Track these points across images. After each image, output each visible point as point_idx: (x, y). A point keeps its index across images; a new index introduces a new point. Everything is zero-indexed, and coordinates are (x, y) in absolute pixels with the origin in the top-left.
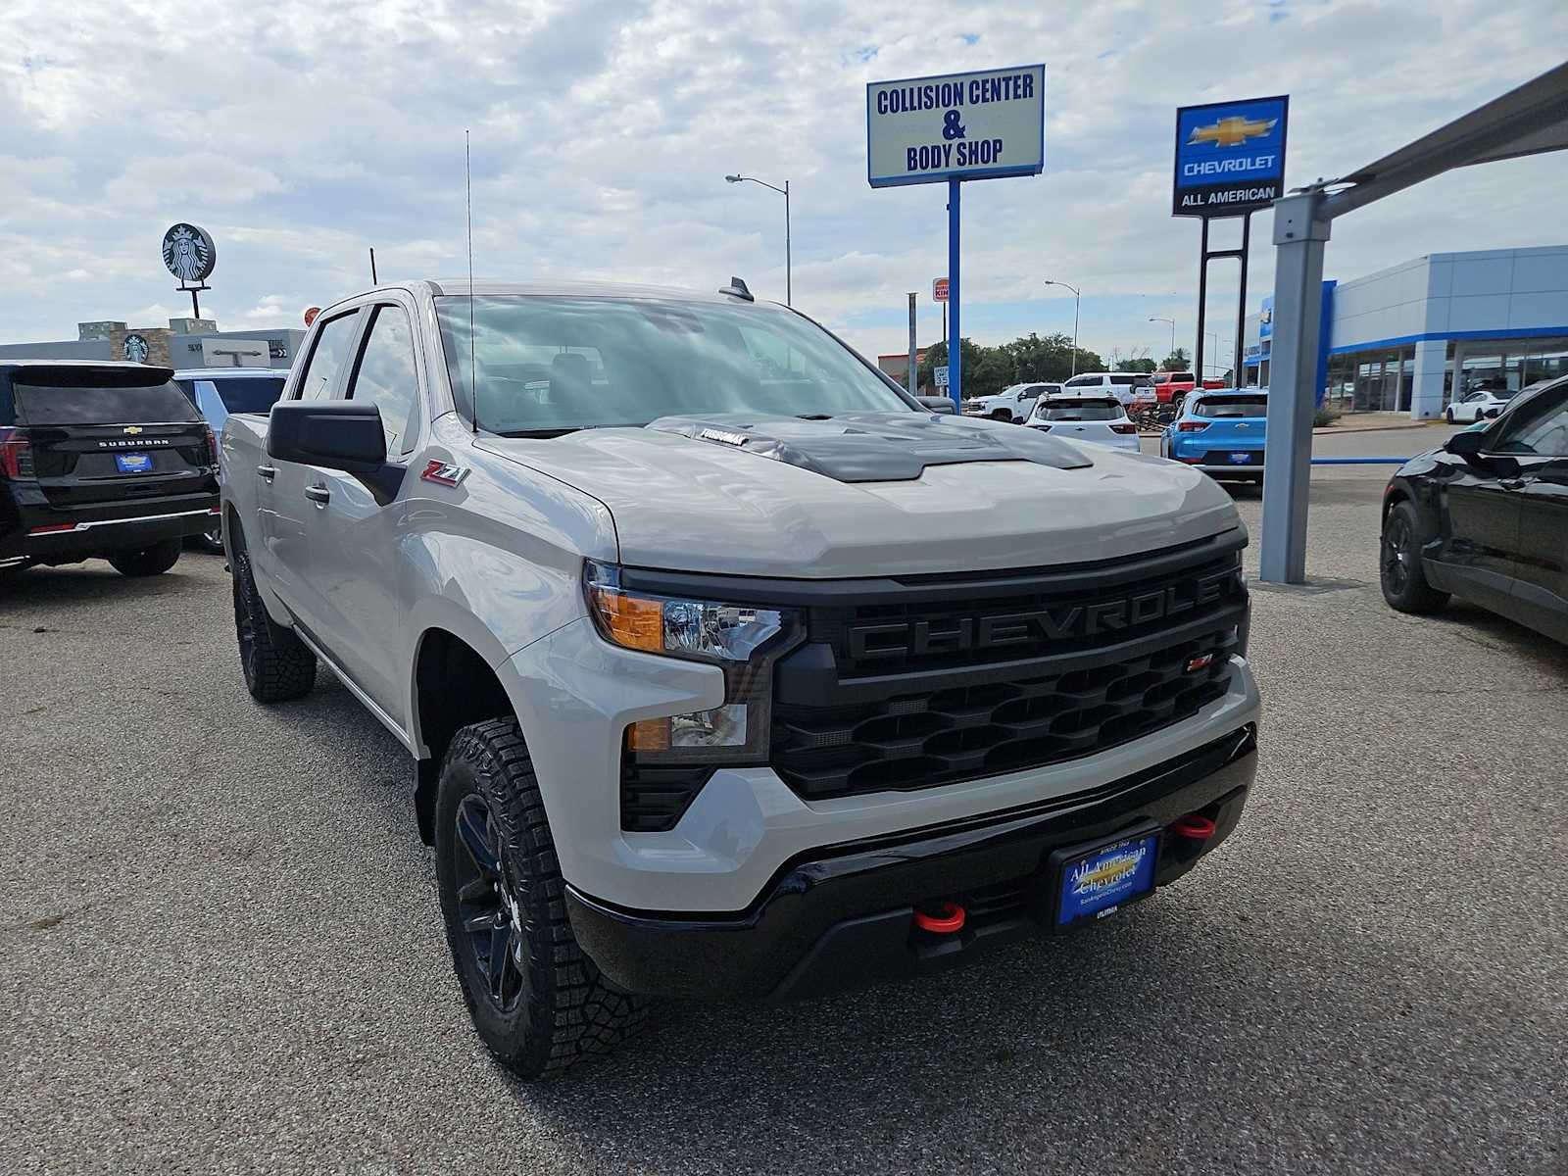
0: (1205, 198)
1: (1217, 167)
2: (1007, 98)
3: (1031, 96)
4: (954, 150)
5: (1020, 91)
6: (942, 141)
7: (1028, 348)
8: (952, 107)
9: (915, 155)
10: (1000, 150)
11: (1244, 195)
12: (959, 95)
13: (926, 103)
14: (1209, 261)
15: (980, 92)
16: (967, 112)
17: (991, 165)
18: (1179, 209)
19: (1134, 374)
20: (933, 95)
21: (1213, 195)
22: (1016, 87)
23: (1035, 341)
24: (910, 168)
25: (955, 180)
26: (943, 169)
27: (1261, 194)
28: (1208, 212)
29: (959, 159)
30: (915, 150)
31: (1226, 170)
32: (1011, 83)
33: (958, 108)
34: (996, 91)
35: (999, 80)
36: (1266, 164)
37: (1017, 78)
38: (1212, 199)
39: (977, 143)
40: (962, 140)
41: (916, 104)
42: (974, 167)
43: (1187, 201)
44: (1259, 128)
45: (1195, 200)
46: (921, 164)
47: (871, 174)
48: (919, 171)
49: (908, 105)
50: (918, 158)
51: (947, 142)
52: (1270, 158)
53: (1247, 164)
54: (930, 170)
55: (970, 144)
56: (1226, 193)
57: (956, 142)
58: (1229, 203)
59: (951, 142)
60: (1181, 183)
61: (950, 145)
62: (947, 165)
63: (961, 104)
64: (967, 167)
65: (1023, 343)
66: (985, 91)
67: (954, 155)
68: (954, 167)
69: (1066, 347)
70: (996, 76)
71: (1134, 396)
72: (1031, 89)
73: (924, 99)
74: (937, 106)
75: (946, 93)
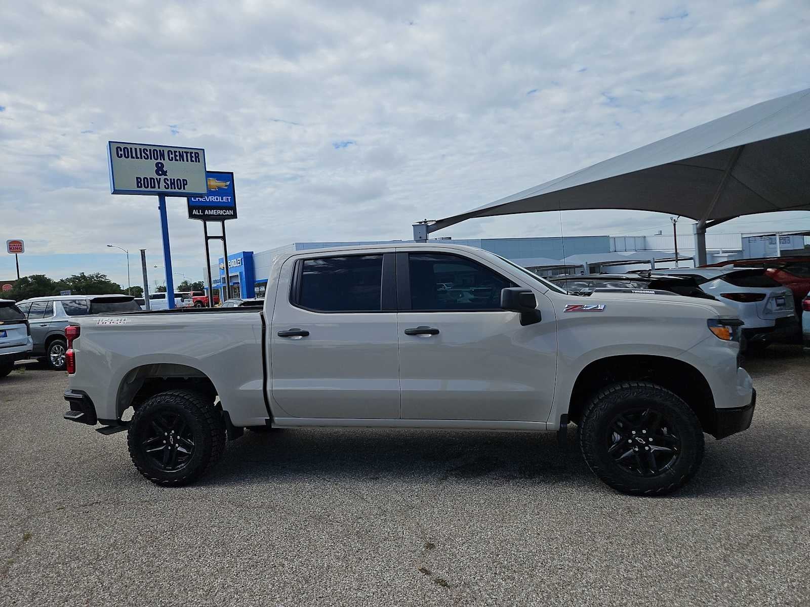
0: (203, 212)
1: (207, 199)
2: (187, 161)
3: (199, 162)
4: (162, 181)
5: (194, 159)
6: (155, 176)
7: (80, 281)
8: (159, 161)
9: (141, 180)
10: (186, 184)
11: (221, 212)
12: (162, 155)
13: (144, 156)
14: (209, 240)
15: (173, 156)
16: (167, 164)
17: (182, 190)
18: (191, 216)
19: (182, 293)
20: (148, 153)
21: (206, 211)
22: (192, 157)
23: (83, 277)
24: (138, 187)
25: (162, 196)
26: (157, 189)
27: (228, 213)
28: (205, 218)
29: (165, 186)
30: (140, 179)
31: (211, 200)
32: (189, 155)
33: (162, 161)
34: (181, 156)
35: (182, 152)
36: (228, 200)
37: (191, 153)
38: (206, 212)
39: (174, 179)
40: (166, 177)
41: (139, 156)
42: (173, 190)
43: (195, 212)
44: (222, 184)
45: (199, 212)
46: (143, 186)
47: (115, 187)
48: (143, 189)
49: (134, 155)
50: (142, 182)
51: (158, 177)
52: (229, 198)
53: (220, 199)
54: (149, 189)
55: (171, 179)
56: (212, 211)
57: (163, 177)
58: (214, 215)
59: (160, 177)
60: (191, 204)
61: (160, 179)
62: (159, 188)
63: (164, 160)
64: (170, 190)
65: (75, 278)
66: (176, 156)
67: (162, 184)
68: (163, 189)
69: (103, 280)
70: (181, 150)
71: (184, 303)
72: (199, 159)
73: (143, 154)
74: (151, 159)
75: (156, 153)
